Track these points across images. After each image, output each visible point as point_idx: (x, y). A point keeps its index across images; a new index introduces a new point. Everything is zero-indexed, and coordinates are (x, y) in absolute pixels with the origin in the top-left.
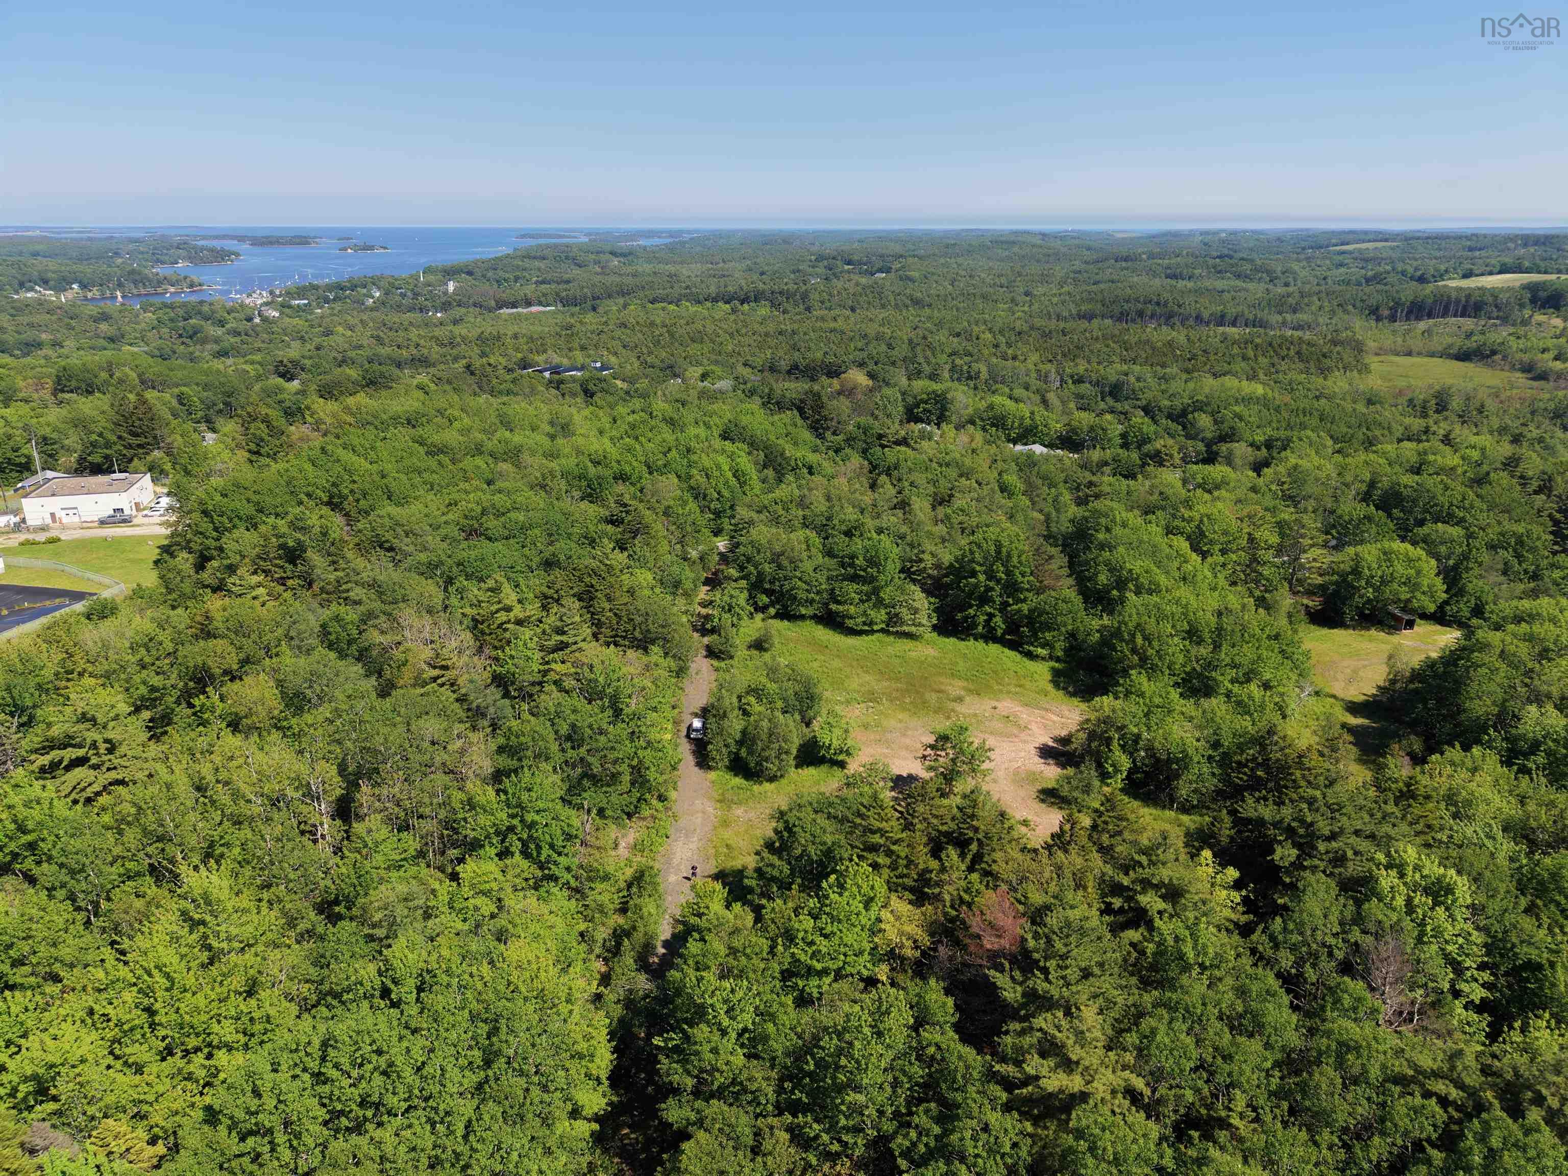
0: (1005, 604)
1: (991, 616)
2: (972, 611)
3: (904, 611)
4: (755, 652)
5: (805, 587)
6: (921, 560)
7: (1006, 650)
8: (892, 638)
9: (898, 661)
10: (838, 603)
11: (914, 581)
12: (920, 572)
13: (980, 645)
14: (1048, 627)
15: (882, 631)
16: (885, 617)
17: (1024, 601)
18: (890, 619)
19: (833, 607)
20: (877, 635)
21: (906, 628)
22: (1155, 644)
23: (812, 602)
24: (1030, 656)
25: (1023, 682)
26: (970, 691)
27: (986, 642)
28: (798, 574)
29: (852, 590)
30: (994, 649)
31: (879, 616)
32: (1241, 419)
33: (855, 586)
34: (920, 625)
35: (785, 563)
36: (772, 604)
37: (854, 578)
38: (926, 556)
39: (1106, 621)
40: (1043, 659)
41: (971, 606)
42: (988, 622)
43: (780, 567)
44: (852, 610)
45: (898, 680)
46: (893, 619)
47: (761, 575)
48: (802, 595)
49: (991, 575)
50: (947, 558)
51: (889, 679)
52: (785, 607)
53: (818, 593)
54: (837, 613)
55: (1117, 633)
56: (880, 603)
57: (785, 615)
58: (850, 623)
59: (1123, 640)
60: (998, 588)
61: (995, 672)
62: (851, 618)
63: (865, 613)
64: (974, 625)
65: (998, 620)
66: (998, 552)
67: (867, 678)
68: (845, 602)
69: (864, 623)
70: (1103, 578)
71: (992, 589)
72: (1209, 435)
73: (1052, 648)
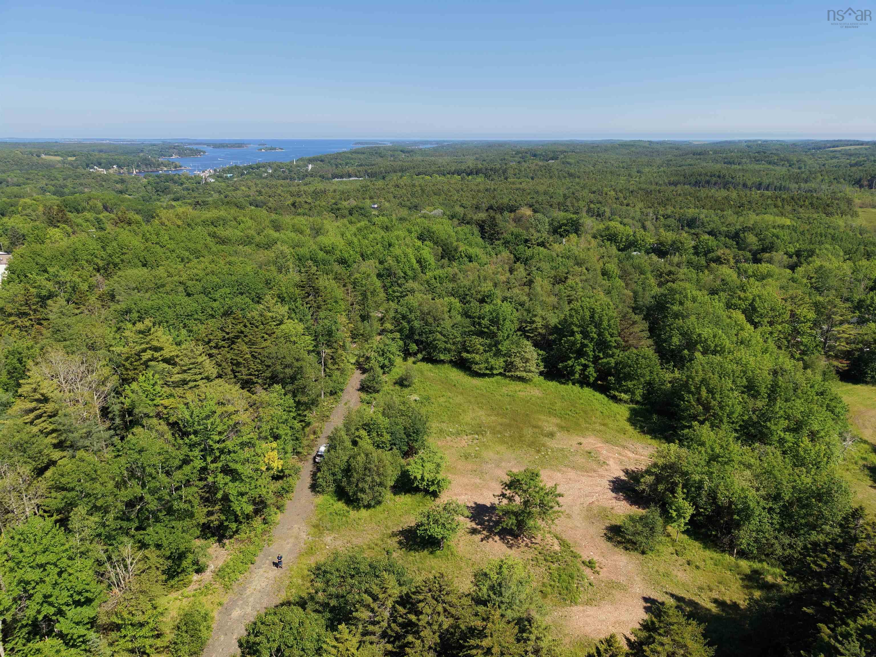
0: (596, 359)
1: (585, 366)
2: (570, 363)
3: (518, 360)
4: (397, 387)
5: (444, 339)
6: (533, 322)
7: (597, 394)
8: (507, 381)
9: (508, 399)
10: (468, 352)
11: (528, 338)
12: (532, 330)
13: (577, 388)
14: (629, 377)
15: (500, 374)
16: (503, 364)
17: (612, 356)
18: (507, 366)
19: (464, 355)
20: (496, 378)
21: (518, 374)
22: (717, 396)
23: (449, 351)
24: (614, 399)
25: (607, 421)
26: (561, 428)
27: (582, 387)
28: (439, 329)
29: (477, 341)
30: (587, 391)
31: (499, 363)
32: (778, 237)
33: (481, 340)
34: (530, 371)
35: (430, 320)
36: (419, 351)
37: (481, 334)
38: (536, 319)
39: (677, 374)
40: (625, 402)
41: (570, 359)
42: (584, 370)
43: (427, 323)
44: (477, 357)
45: (504, 416)
46: (509, 366)
47: (412, 330)
48: (441, 345)
49: (585, 334)
50: (553, 321)
51: (498, 415)
52: (429, 353)
53: (454, 344)
54: (466, 360)
55: (685, 386)
56: (498, 354)
57: (430, 360)
58: (475, 368)
59: (689, 392)
60: (591, 345)
61: (585, 412)
62: (477, 364)
63: (487, 361)
64: (573, 373)
65: (591, 370)
66: (592, 317)
67: (481, 413)
68: (473, 352)
69: (487, 369)
70: (676, 340)
71: (586, 346)
72: (755, 248)
73: (633, 393)
